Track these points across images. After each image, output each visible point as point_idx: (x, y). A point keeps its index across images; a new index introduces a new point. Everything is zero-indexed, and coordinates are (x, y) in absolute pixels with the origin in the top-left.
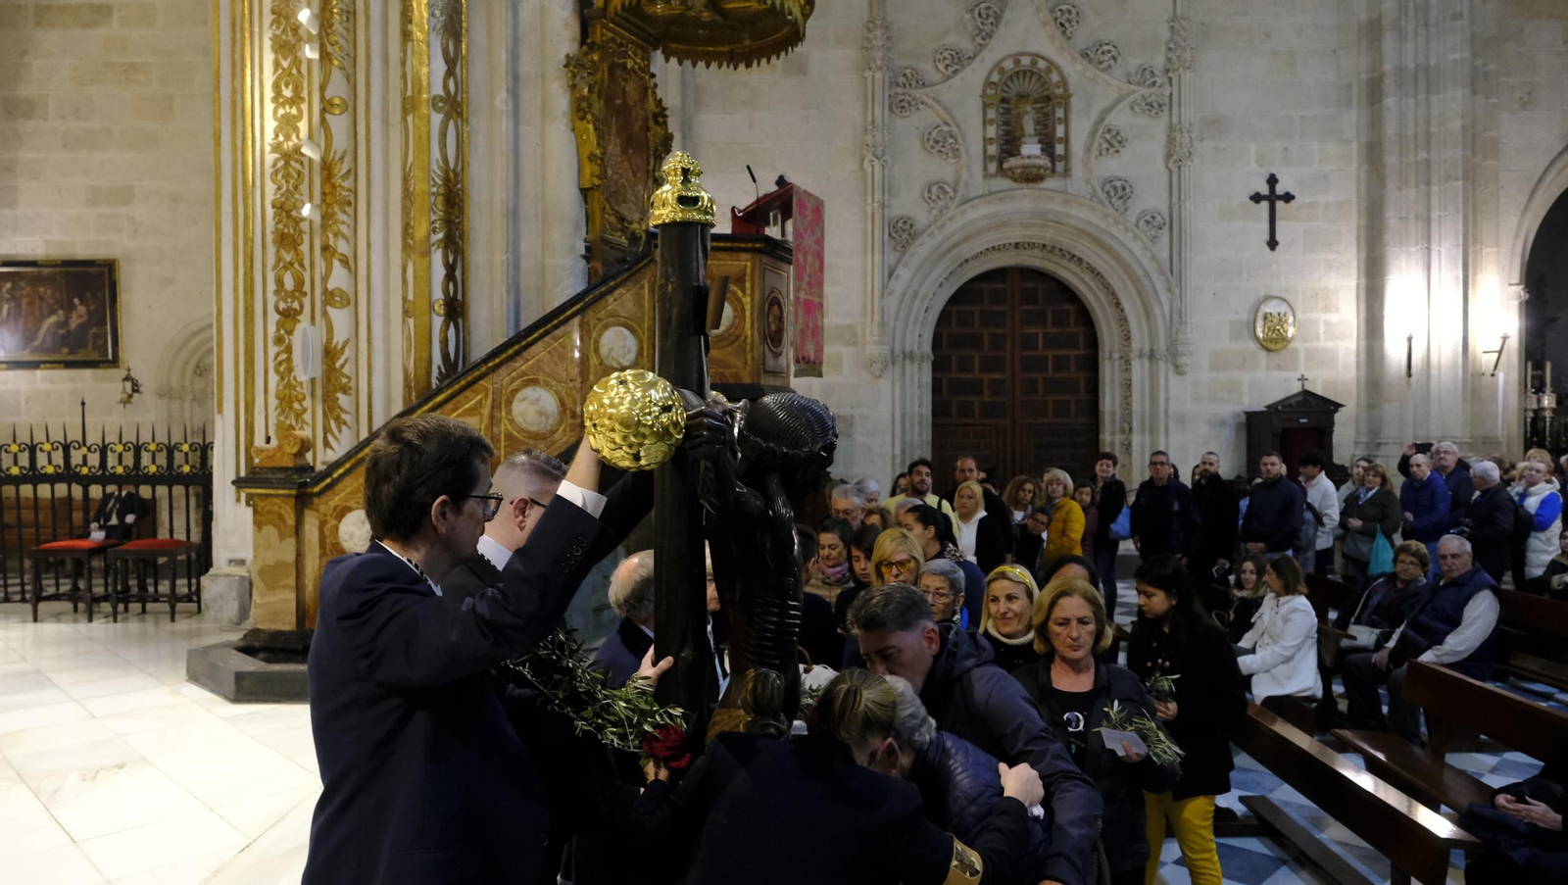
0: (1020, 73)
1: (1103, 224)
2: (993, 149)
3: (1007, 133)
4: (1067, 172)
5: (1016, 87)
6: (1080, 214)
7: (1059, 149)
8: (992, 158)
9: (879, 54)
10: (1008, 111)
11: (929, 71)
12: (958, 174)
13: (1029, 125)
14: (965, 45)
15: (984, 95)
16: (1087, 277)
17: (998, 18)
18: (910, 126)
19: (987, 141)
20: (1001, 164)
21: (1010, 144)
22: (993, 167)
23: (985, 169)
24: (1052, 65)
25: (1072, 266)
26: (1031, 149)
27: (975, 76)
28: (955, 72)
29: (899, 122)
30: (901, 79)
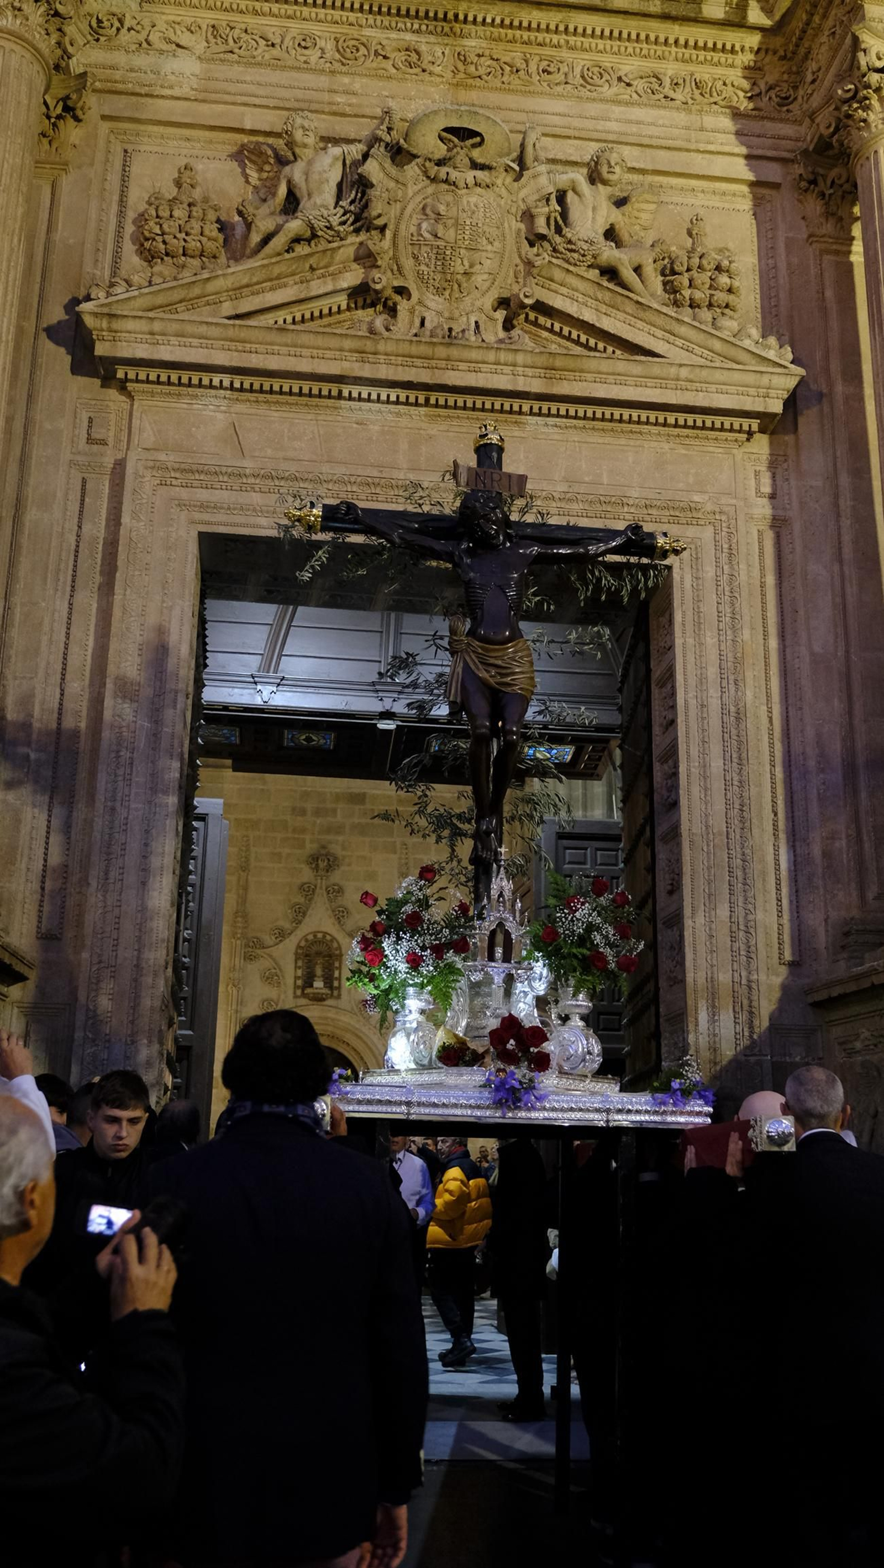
0: (316, 942)
1: (357, 1026)
2: (299, 982)
3: (309, 973)
4: (339, 997)
5: (315, 948)
6: (345, 1019)
7: (336, 984)
8: (298, 987)
9: (240, 931)
10: (310, 961)
11: (269, 940)
12: (279, 996)
13: (319, 971)
14: (287, 925)
15: (296, 953)
16: (353, 1053)
17: (304, 914)
18: (254, 969)
19: (296, 978)
20: (303, 991)
21: (309, 981)
22: (299, 992)
23: (295, 993)
24: (333, 939)
25: (345, 1046)
26: (318, 984)
27: (290, 944)
28: (281, 941)
29: (249, 966)
30: (251, 944)
